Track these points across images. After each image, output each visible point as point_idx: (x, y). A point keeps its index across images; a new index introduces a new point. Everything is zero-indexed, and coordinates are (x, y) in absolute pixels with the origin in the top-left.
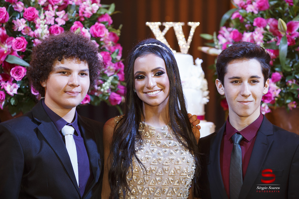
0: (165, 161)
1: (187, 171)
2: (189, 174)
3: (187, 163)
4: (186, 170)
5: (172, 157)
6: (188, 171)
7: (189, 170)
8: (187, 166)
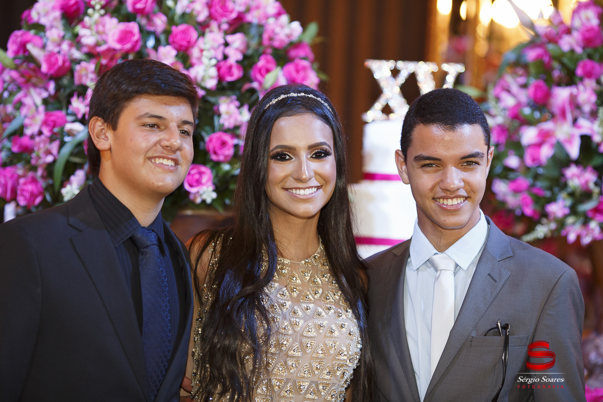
0: (308, 328)
1: (348, 352)
2: (352, 357)
3: (349, 336)
4: (345, 349)
5: (321, 322)
6: (350, 353)
7: (351, 350)
8: (348, 342)
